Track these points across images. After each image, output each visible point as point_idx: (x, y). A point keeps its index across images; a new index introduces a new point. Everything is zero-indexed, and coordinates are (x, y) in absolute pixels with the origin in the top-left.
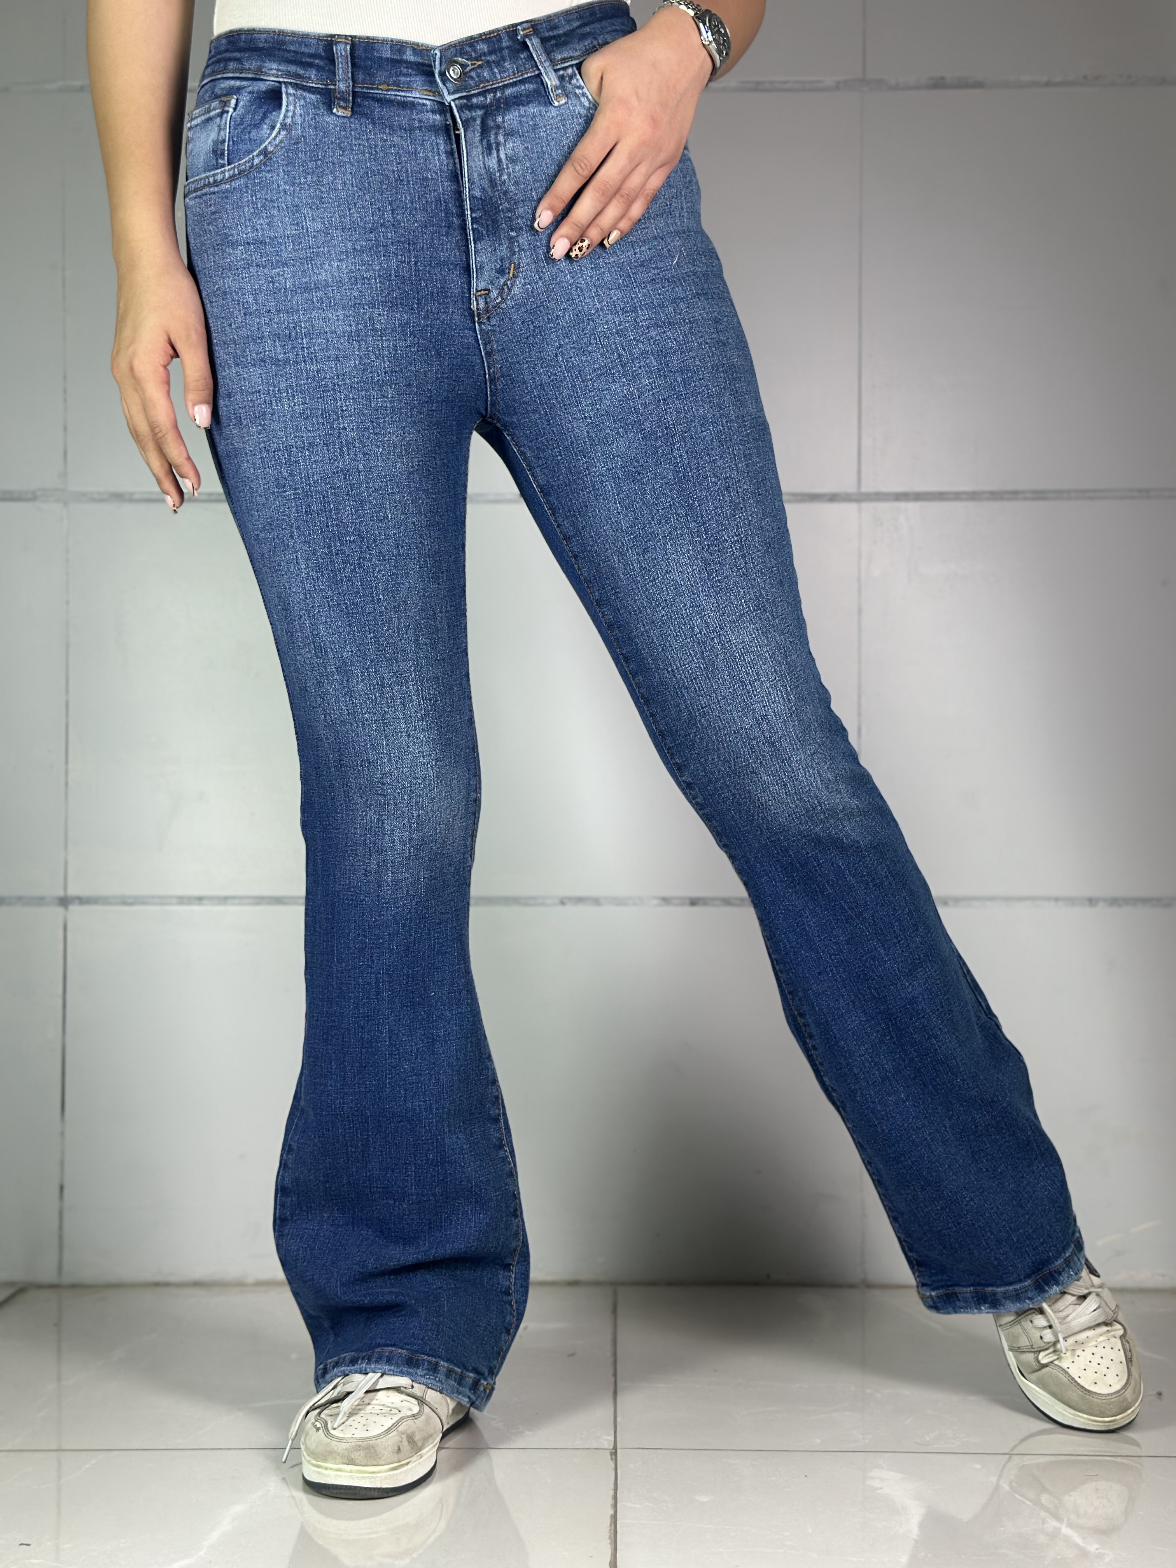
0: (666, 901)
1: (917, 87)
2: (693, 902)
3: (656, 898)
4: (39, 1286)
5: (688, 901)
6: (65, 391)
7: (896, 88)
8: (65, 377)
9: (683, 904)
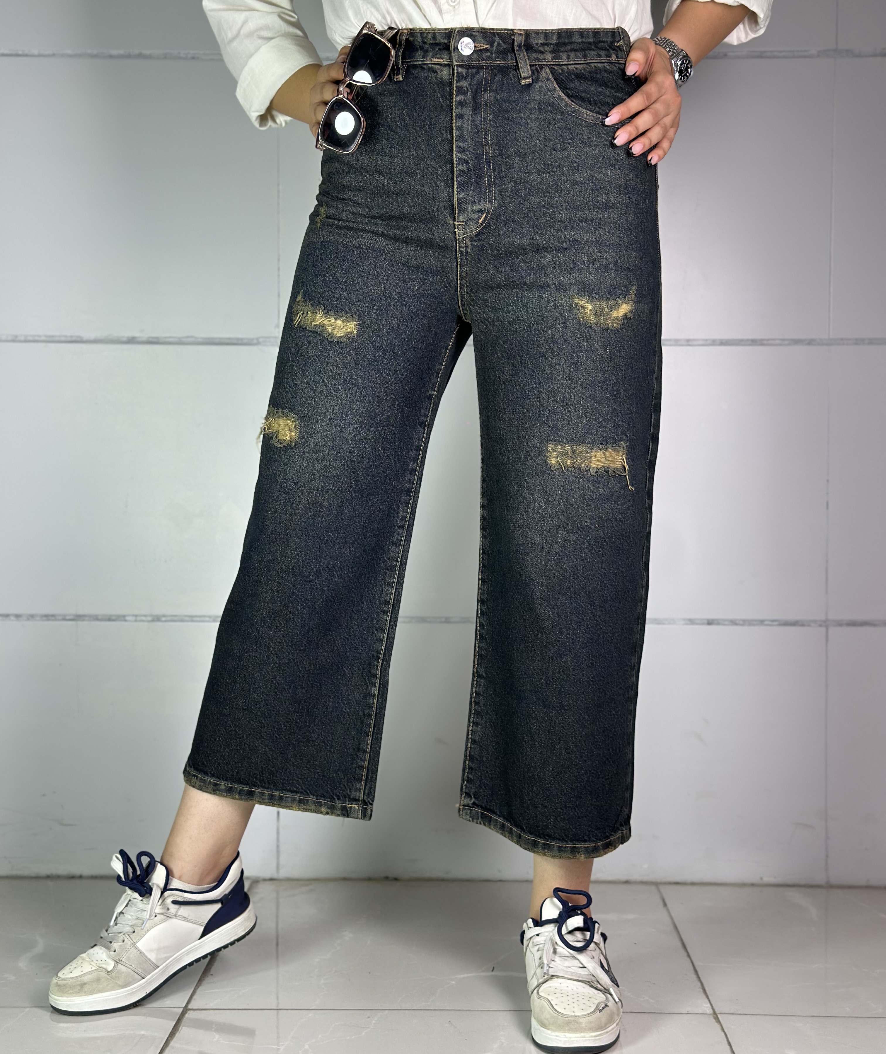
0: (691, 622)
1: (875, 55)
2: (710, 623)
3: (684, 620)
4: (265, 880)
5: (706, 622)
6: (279, 269)
7: (859, 56)
8: (279, 260)
9: (703, 624)
